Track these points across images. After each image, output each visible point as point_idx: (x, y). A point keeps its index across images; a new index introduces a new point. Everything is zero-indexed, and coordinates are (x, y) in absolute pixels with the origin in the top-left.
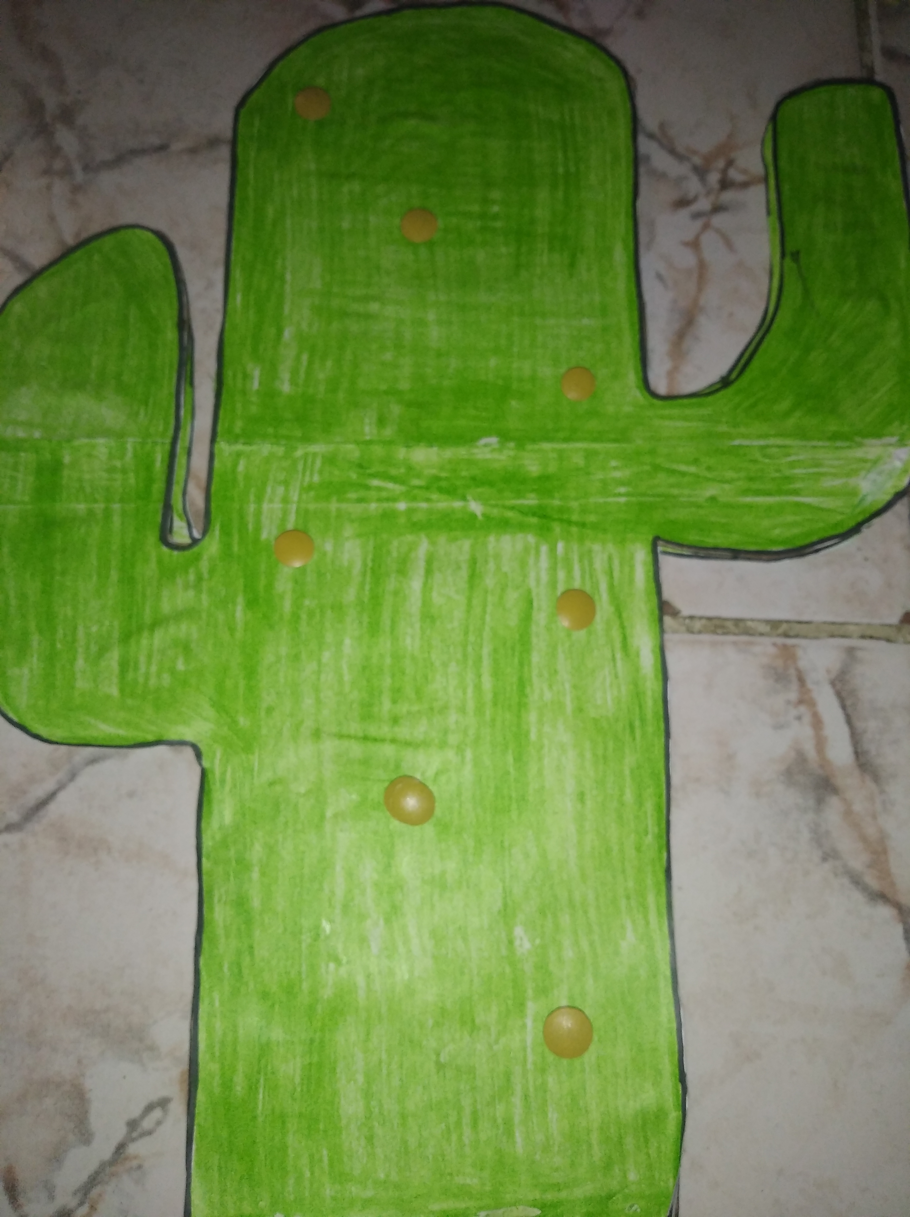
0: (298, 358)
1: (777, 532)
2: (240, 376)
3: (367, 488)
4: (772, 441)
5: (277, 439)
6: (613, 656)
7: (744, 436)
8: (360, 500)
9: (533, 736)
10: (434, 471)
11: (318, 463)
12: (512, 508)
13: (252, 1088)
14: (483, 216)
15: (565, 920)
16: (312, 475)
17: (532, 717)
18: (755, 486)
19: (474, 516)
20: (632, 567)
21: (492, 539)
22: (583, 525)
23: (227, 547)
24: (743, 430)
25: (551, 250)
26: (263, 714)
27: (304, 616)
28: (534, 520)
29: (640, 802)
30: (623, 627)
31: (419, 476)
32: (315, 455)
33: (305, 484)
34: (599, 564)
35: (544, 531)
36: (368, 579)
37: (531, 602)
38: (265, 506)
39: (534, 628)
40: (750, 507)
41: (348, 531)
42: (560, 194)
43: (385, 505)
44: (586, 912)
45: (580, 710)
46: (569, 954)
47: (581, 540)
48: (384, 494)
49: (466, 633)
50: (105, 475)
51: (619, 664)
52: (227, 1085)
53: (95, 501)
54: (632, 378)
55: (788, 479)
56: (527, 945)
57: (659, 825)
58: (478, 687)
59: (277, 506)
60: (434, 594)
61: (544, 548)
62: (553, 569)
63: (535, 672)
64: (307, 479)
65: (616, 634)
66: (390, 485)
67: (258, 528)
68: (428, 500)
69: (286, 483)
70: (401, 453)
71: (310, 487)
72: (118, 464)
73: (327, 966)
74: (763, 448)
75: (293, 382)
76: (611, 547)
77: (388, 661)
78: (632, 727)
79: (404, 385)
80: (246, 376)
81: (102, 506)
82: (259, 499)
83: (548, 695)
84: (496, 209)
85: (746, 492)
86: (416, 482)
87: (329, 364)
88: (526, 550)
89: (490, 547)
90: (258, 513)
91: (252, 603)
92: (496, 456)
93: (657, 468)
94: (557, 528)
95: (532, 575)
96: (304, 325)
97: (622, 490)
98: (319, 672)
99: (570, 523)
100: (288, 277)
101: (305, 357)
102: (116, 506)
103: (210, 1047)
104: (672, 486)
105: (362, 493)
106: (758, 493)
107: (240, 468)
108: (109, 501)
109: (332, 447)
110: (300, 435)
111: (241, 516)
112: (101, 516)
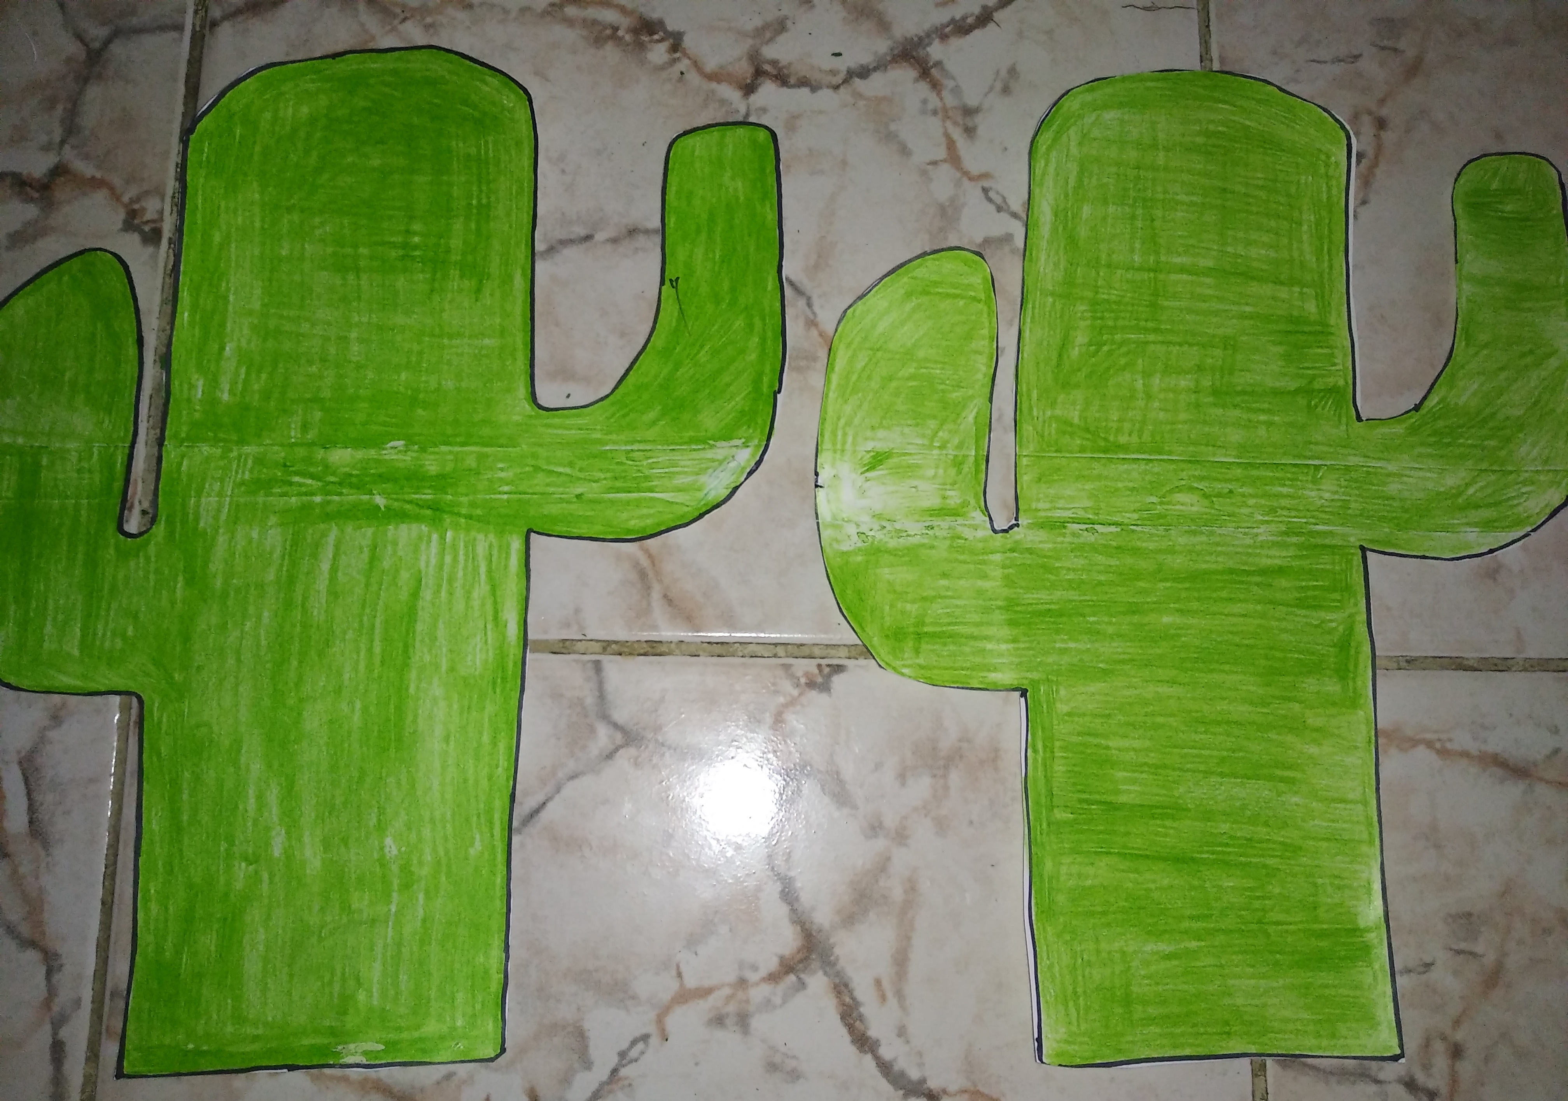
1: (633, 522)
2: (186, 386)
3: (291, 484)
4: (636, 447)
5: (216, 441)
6: (485, 627)
7: (615, 443)
8: (282, 495)
9: (412, 690)
10: (347, 469)
12: (410, 502)
13: (178, 953)
14: (405, 246)
15: (427, 833)
16: (243, 473)
17: (413, 674)
18: (618, 484)
19: (378, 507)
20: (508, 554)
21: (391, 528)
22: (469, 517)
23: (172, 533)
24: (614, 437)
25: (462, 277)
26: (194, 670)
27: (232, 593)
28: (428, 512)
29: (494, 743)
30: (495, 603)
31: (333, 474)
32: (247, 455)
34: (481, 550)
35: (436, 522)
36: (286, 562)
37: (420, 581)
38: (203, 500)
39: (421, 603)
40: (612, 502)
41: (273, 520)
42: (473, 226)
43: (304, 498)
44: (444, 827)
45: (452, 669)
46: (428, 857)
47: (468, 530)
48: (304, 489)
49: (363, 607)
50: (75, 475)
51: (489, 633)
52: (159, 949)
53: (67, 497)
54: (522, 391)
55: (647, 478)
56: (395, 852)
57: (508, 760)
58: (370, 650)
60: (340, 574)
61: (435, 537)
62: (442, 553)
63: (418, 638)
65: (489, 607)
66: (309, 481)
67: (197, 518)
68: (340, 494)
70: (320, 454)
71: (243, 483)
72: (86, 465)
73: (240, 864)
74: (628, 452)
75: (231, 391)
76: (491, 537)
77: (298, 629)
78: (494, 683)
79: (326, 394)
80: (192, 386)
81: (72, 501)
82: (199, 496)
84: (416, 239)
85: (611, 490)
86: (332, 479)
87: (264, 376)
88: (420, 538)
89: (389, 534)
90: (198, 505)
91: (190, 582)
92: (400, 457)
93: (537, 469)
94: (448, 519)
95: (423, 558)
96: (244, 343)
97: (506, 488)
98: (242, 638)
99: (459, 515)
100: (231, 298)
101: (243, 370)
102: (84, 502)
103: (147, 923)
104: (548, 485)
105: (286, 489)
106: (618, 490)
107: (184, 467)
108: (78, 497)
109: (262, 449)
110: (235, 438)
111: (183, 508)
112: (70, 510)
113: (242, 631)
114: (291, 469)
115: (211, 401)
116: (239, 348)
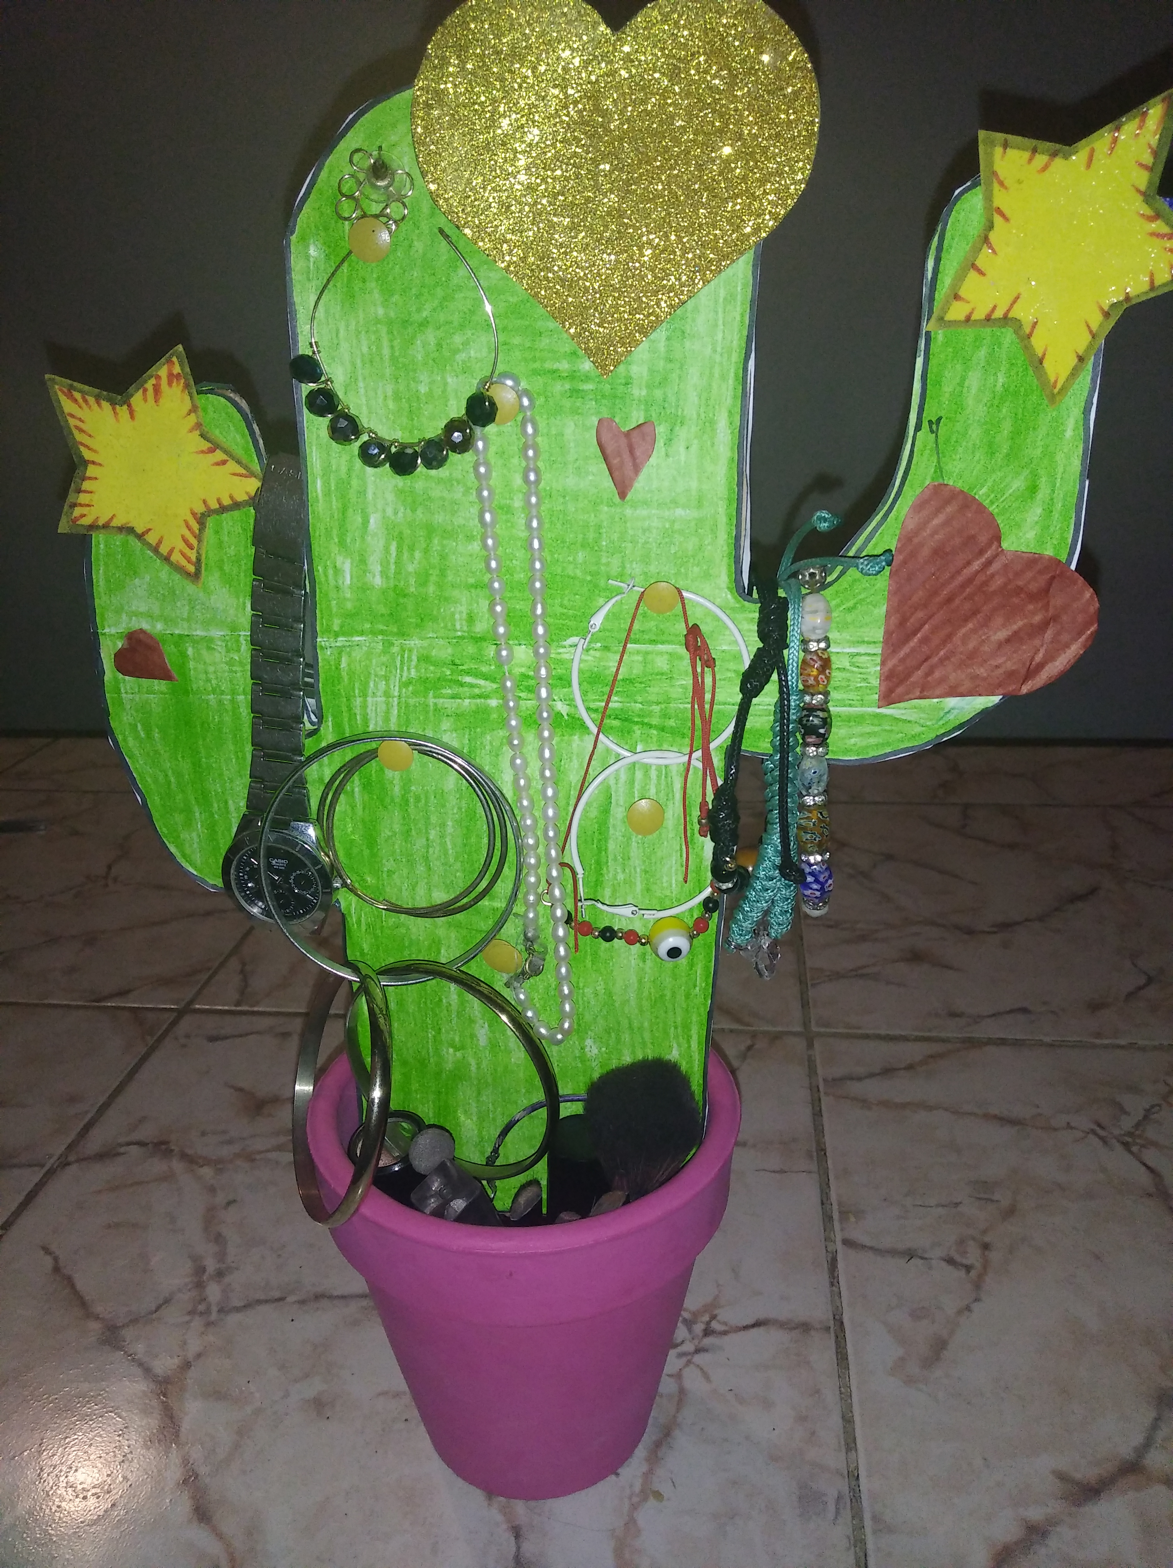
0: (387, 549)
1: (854, 741)
2: (331, 572)
3: (462, 685)
4: (862, 649)
5: (375, 633)
7: (836, 643)
8: (453, 697)
11: (414, 661)
12: (596, 710)
16: (409, 670)
17: (607, 892)
18: (838, 695)
19: (560, 715)
21: (576, 738)
22: (663, 729)
24: (835, 635)
28: (616, 723)
32: (411, 650)
33: (404, 679)
35: (624, 733)
37: (609, 798)
38: (369, 699)
39: (611, 821)
41: (446, 724)
43: (478, 701)
45: (648, 890)
47: (660, 743)
48: (477, 691)
50: (226, 667)
53: (222, 693)
54: (724, 580)
55: (874, 689)
59: (380, 699)
63: (611, 857)
64: (405, 674)
66: (482, 682)
67: (365, 716)
69: (386, 678)
71: (409, 683)
72: (233, 657)
74: (853, 655)
75: (384, 574)
80: (338, 571)
82: (365, 696)
89: (574, 746)
90: (364, 706)
91: (367, 787)
94: (637, 731)
96: (389, 511)
99: (651, 726)
101: (393, 548)
105: (457, 689)
106: (840, 702)
107: (344, 664)
108: (234, 692)
109: (425, 643)
110: (395, 630)
111: (350, 709)
112: (229, 707)
113: (428, 839)
114: (460, 667)
115: (363, 588)
116: (385, 519)
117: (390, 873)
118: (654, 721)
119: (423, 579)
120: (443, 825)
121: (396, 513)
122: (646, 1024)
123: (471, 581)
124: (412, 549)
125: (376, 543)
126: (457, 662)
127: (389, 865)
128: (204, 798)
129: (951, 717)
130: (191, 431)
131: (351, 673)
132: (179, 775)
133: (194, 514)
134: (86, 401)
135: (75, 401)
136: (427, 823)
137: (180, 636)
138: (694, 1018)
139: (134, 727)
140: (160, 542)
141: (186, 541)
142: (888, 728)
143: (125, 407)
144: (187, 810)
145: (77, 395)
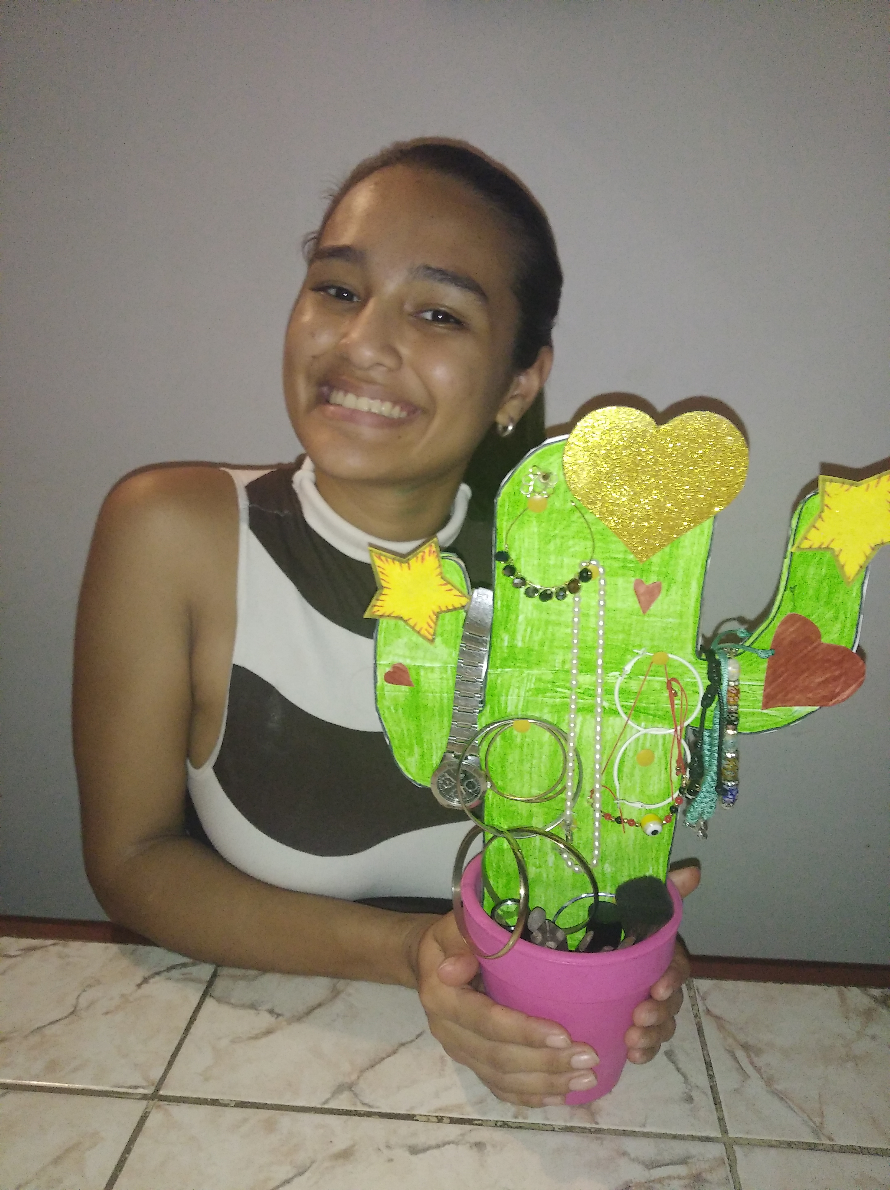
0: (525, 630)
1: (748, 724)
2: (498, 640)
3: (557, 692)
4: (755, 683)
5: (515, 667)
6: (660, 772)
7: (741, 679)
8: (552, 698)
10: (587, 686)
11: (534, 680)
12: (622, 706)
14: (624, 560)
16: (530, 684)
19: (604, 708)
21: (611, 718)
22: (654, 716)
23: (493, 713)
24: (742, 676)
26: (508, 780)
27: (525, 745)
28: (632, 712)
30: (666, 760)
31: (579, 688)
32: (532, 675)
33: (528, 688)
35: (636, 717)
38: (509, 697)
41: (546, 710)
43: (563, 699)
44: (634, 861)
47: (653, 722)
48: (563, 695)
50: (440, 681)
53: (436, 693)
54: (690, 649)
59: (515, 697)
60: (583, 740)
64: (528, 686)
66: (566, 691)
67: (506, 708)
68: (583, 699)
69: (519, 688)
71: (530, 690)
72: (445, 676)
74: (750, 685)
75: (523, 641)
80: (502, 639)
81: (439, 695)
82: (507, 695)
83: (629, 784)
86: (578, 690)
87: (540, 633)
89: (610, 722)
90: (506, 700)
94: (642, 716)
96: (529, 615)
99: (648, 714)
101: (529, 629)
102: (445, 695)
105: (553, 694)
107: (499, 682)
108: (441, 692)
109: (540, 672)
110: (526, 666)
111: (499, 702)
112: (439, 699)
113: (532, 764)
114: (556, 684)
115: (512, 647)
116: (526, 618)
117: (511, 780)
118: (652, 712)
119: (542, 645)
120: (541, 758)
121: (532, 614)
122: (637, 857)
123: (566, 645)
124: (538, 630)
125: (521, 627)
126: (555, 681)
127: (510, 776)
128: (420, 742)
129: (795, 715)
130: (437, 576)
131: (502, 685)
132: (409, 730)
133: (434, 613)
134: (387, 560)
135: (382, 560)
136: (533, 757)
137: (418, 666)
138: (662, 854)
139: (389, 708)
140: (415, 624)
141: (429, 625)
142: (765, 719)
143: (407, 564)
144: (411, 748)
145: (383, 558)
